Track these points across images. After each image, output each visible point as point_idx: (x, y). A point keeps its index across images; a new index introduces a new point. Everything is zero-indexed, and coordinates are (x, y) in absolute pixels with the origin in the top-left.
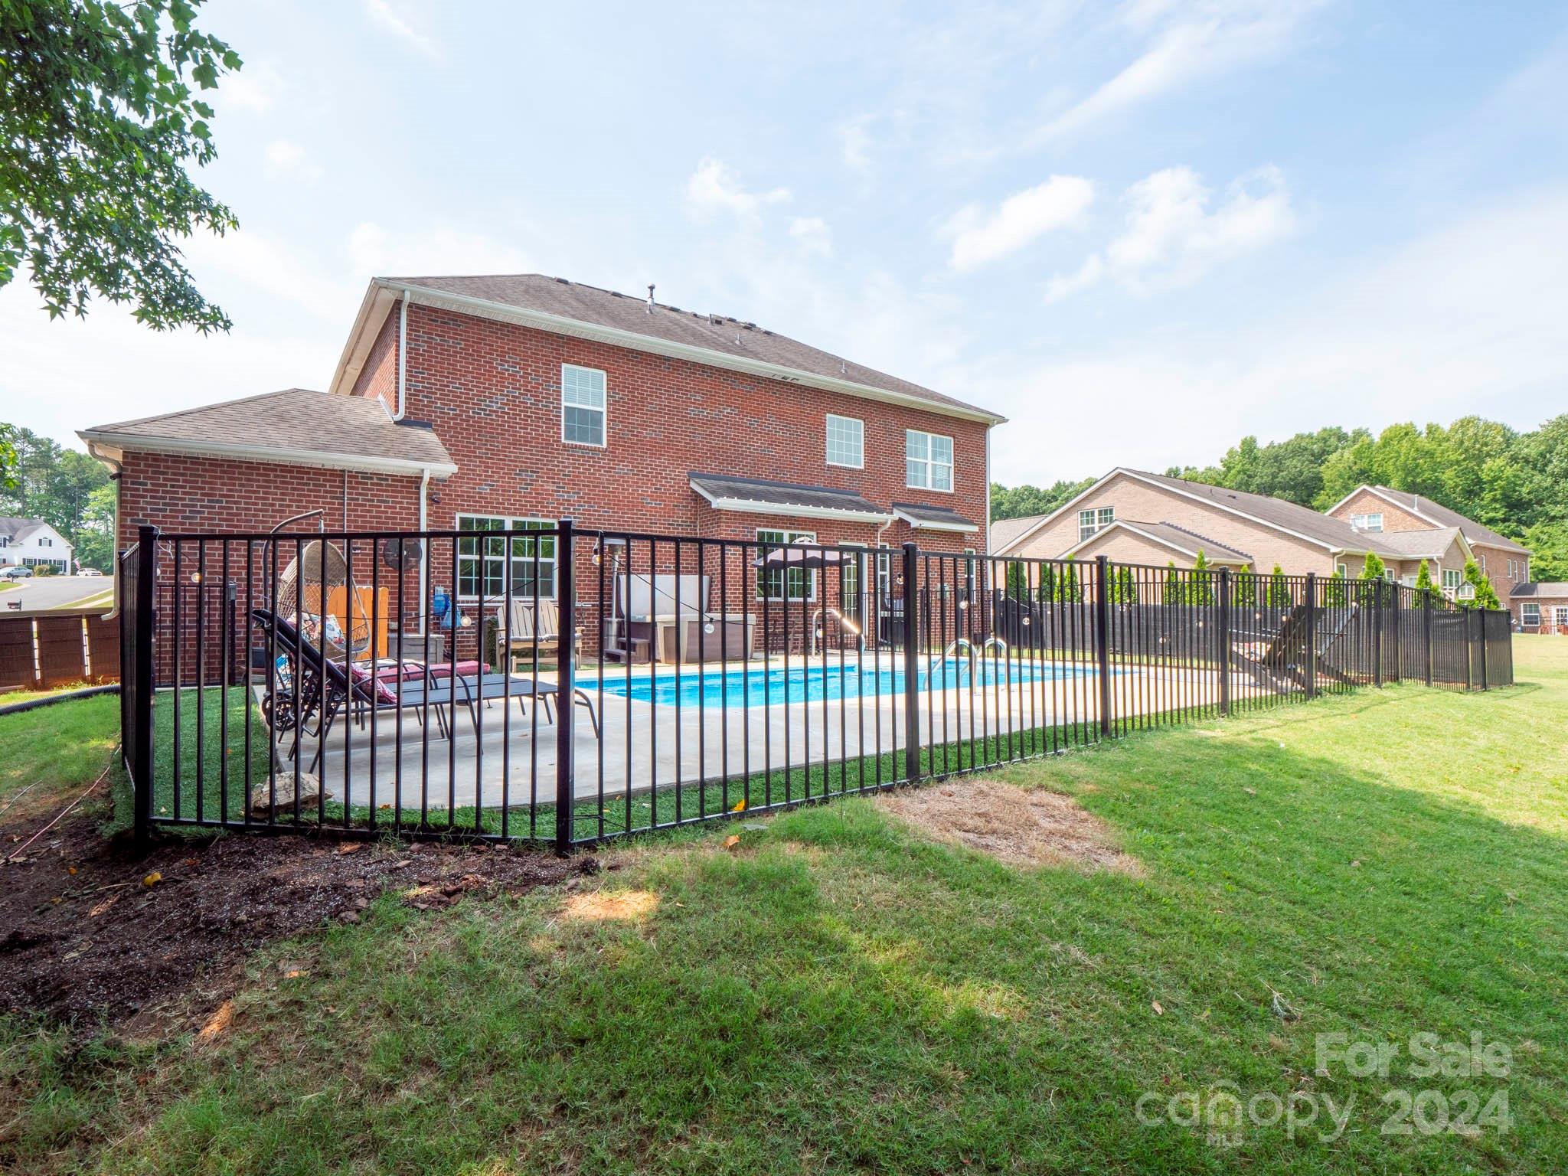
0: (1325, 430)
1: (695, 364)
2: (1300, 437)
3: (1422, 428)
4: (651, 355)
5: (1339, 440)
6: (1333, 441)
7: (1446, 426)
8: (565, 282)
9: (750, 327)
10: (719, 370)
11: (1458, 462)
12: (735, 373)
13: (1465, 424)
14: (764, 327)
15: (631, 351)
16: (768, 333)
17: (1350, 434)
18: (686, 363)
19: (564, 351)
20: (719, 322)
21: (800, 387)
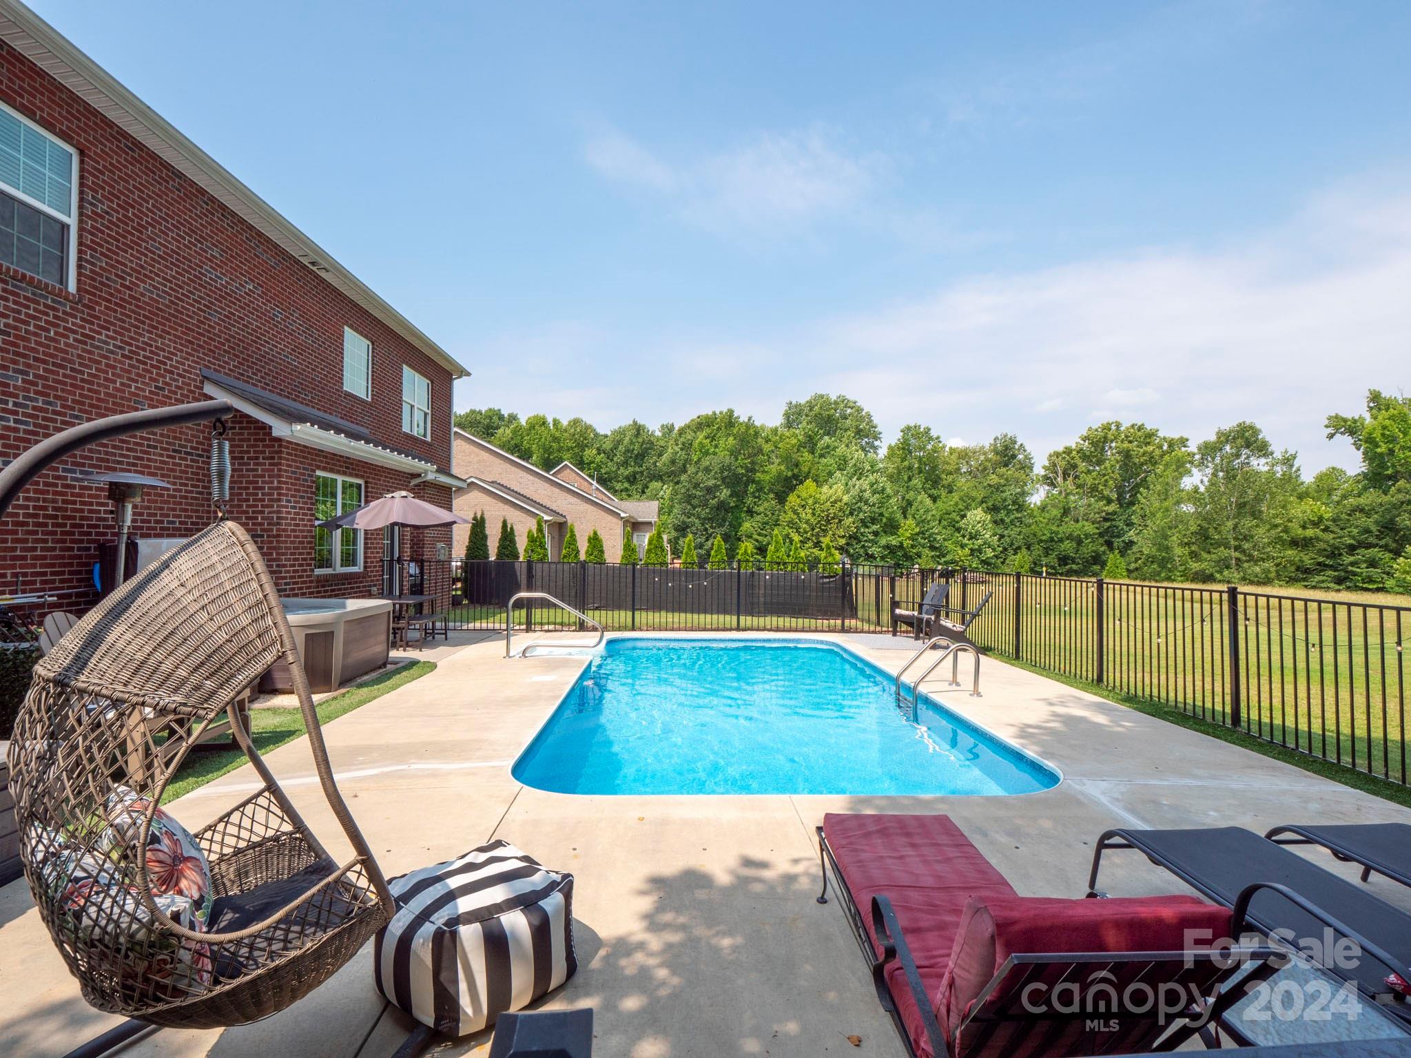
0: (490, 410)
2: (473, 412)
3: (550, 420)
5: (499, 419)
6: (495, 418)
7: (565, 423)
11: (572, 448)
13: (576, 422)
17: (506, 416)
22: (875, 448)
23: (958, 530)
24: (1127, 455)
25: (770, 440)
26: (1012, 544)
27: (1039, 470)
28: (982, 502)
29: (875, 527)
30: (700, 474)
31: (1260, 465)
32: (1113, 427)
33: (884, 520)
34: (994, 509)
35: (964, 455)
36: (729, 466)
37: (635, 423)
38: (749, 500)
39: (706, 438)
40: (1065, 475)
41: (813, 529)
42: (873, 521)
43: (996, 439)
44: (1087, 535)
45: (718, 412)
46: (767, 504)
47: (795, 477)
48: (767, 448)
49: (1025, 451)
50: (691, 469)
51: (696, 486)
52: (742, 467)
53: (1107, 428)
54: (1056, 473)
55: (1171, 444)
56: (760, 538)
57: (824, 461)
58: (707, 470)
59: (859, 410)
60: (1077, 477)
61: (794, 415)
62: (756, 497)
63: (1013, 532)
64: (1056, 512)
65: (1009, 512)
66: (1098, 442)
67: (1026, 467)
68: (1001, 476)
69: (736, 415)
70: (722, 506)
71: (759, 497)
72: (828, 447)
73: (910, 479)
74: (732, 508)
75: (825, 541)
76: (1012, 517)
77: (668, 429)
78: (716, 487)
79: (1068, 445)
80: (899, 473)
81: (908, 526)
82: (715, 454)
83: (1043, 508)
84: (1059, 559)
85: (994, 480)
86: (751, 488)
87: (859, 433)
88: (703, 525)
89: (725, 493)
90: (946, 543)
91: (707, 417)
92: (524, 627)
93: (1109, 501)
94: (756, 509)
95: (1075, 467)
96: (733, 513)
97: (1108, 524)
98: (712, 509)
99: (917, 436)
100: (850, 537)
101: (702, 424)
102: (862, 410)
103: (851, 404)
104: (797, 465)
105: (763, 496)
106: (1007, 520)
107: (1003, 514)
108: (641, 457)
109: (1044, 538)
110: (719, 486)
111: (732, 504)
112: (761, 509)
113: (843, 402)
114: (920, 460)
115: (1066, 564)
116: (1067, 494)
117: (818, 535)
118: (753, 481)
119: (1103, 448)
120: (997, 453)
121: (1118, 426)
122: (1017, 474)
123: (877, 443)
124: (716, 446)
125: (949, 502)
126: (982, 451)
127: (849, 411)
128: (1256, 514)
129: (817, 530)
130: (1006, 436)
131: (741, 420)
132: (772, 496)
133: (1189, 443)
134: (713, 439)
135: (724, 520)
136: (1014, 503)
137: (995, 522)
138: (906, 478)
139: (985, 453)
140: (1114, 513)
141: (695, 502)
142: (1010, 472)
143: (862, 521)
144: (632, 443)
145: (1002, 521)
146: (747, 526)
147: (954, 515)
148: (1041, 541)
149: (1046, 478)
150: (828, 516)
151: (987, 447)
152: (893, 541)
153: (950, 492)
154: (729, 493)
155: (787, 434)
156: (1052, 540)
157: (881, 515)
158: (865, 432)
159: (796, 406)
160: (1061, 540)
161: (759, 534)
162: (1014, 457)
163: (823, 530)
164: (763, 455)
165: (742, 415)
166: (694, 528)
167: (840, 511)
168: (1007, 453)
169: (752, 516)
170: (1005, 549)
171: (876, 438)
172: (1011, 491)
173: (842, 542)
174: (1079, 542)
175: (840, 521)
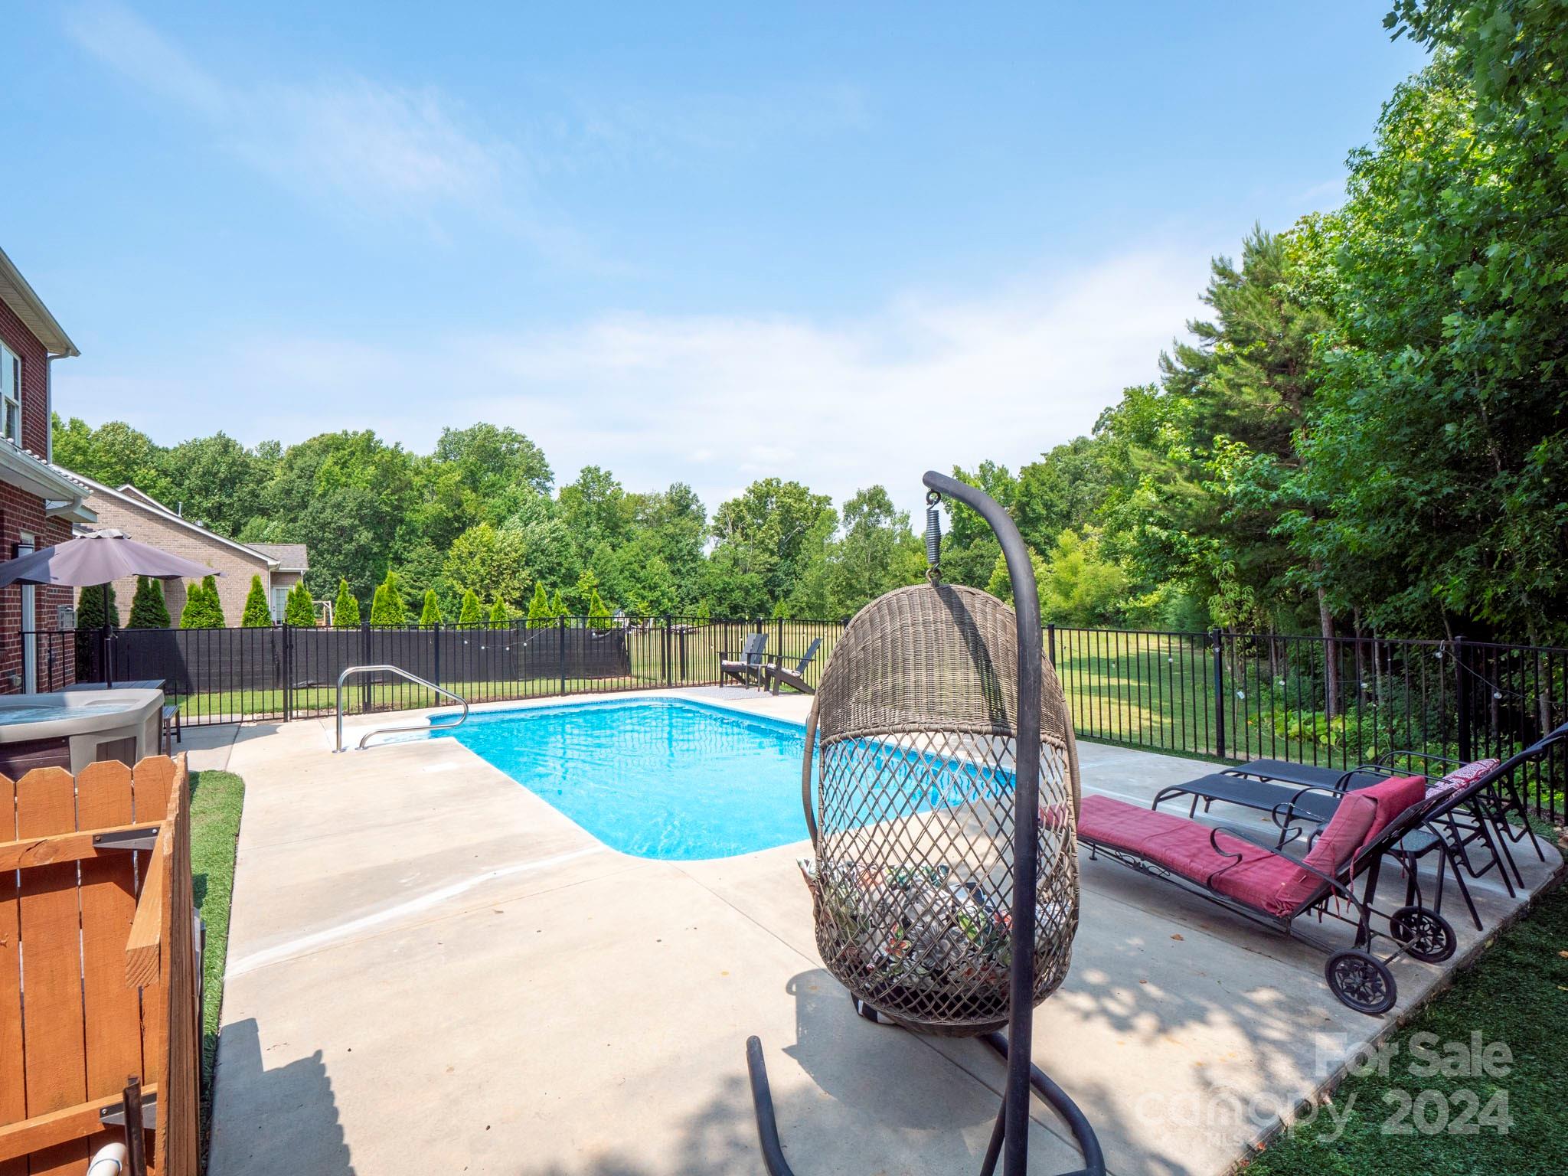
22: (547, 490)
23: (638, 580)
24: (787, 510)
25: (421, 473)
26: (689, 594)
27: (710, 522)
28: (660, 552)
29: (552, 578)
30: (328, 511)
31: (885, 523)
32: (775, 484)
33: (563, 571)
34: (671, 559)
35: (641, 501)
36: (371, 501)
37: (220, 436)
38: (397, 545)
39: (336, 463)
40: (735, 526)
41: (482, 581)
42: (551, 571)
43: (672, 487)
44: (753, 586)
45: (350, 432)
46: (421, 551)
47: (457, 518)
48: (418, 481)
49: (698, 501)
50: (314, 504)
51: (323, 527)
52: (386, 503)
53: (769, 483)
54: (726, 524)
55: (820, 501)
56: (413, 592)
57: (491, 501)
58: (338, 506)
59: (531, 446)
60: (743, 529)
61: (450, 445)
62: (405, 542)
63: (687, 582)
64: (728, 563)
65: (685, 562)
66: (762, 494)
67: (699, 518)
68: (675, 526)
69: (377, 438)
70: (363, 552)
71: (409, 541)
72: (493, 485)
73: (588, 526)
74: (375, 553)
75: (496, 594)
76: (688, 567)
77: (272, 450)
78: (353, 527)
79: (736, 497)
80: (576, 517)
81: (588, 577)
82: (346, 485)
83: (714, 559)
84: (731, 608)
85: (670, 529)
86: (400, 530)
87: (530, 472)
88: (333, 576)
89: (365, 536)
90: (626, 595)
91: (334, 437)
92: (281, 715)
93: (772, 553)
94: (406, 555)
95: (742, 519)
96: (374, 560)
97: (770, 575)
98: (346, 555)
99: (598, 479)
100: (526, 589)
101: (331, 445)
102: (533, 446)
103: (520, 439)
104: (459, 505)
105: (414, 539)
106: (684, 570)
107: (679, 564)
108: (230, 483)
109: (718, 588)
110: (357, 526)
111: (375, 550)
112: (413, 555)
113: (512, 437)
114: (599, 505)
115: (737, 613)
116: (737, 546)
117: (487, 588)
118: (402, 521)
119: (766, 502)
120: (672, 501)
121: (778, 482)
122: (690, 524)
123: (549, 484)
124: (349, 476)
125: (628, 552)
126: (657, 499)
127: (516, 446)
128: (884, 567)
129: (487, 581)
130: (681, 485)
131: (384, 445)
132: (426, 539)
133: (832, 502)
134: (344, 465)
135: (363, 569)
136: (690, 553)
137: (673, 572)
138: (585, 525)
139: (660, 501)
140: (776, 564)
141: (322, 546)
142: (686, 522)
143: (540, 572)
144: (215, 462)
145: (679, 570)
146: (394, 575)
147: (635, 566)
148: (715, 591)
149: (716, 528)
150: (499, 566)
151: (663, 495)
152: (572, 592)
153: (628, 540)
154: (371, 535)
155: (444, 467)
156: (724, 590)
157: (560, 564)
158: (536, 470)
159: (455, 434)
160: (732, 590)
161: (412, 587)
162: (688, 506)
163: (493, 581)
164: (412, 489)
165: (386, 438)
166: (320, 580)
167: (514, 562)
168: (682, 504)
169: (401, 564)
170: (682, 599)
171: (548, 479)
172: (687, 542)
173: (516, 595)
174: (747, 592)
175: (514, 573)
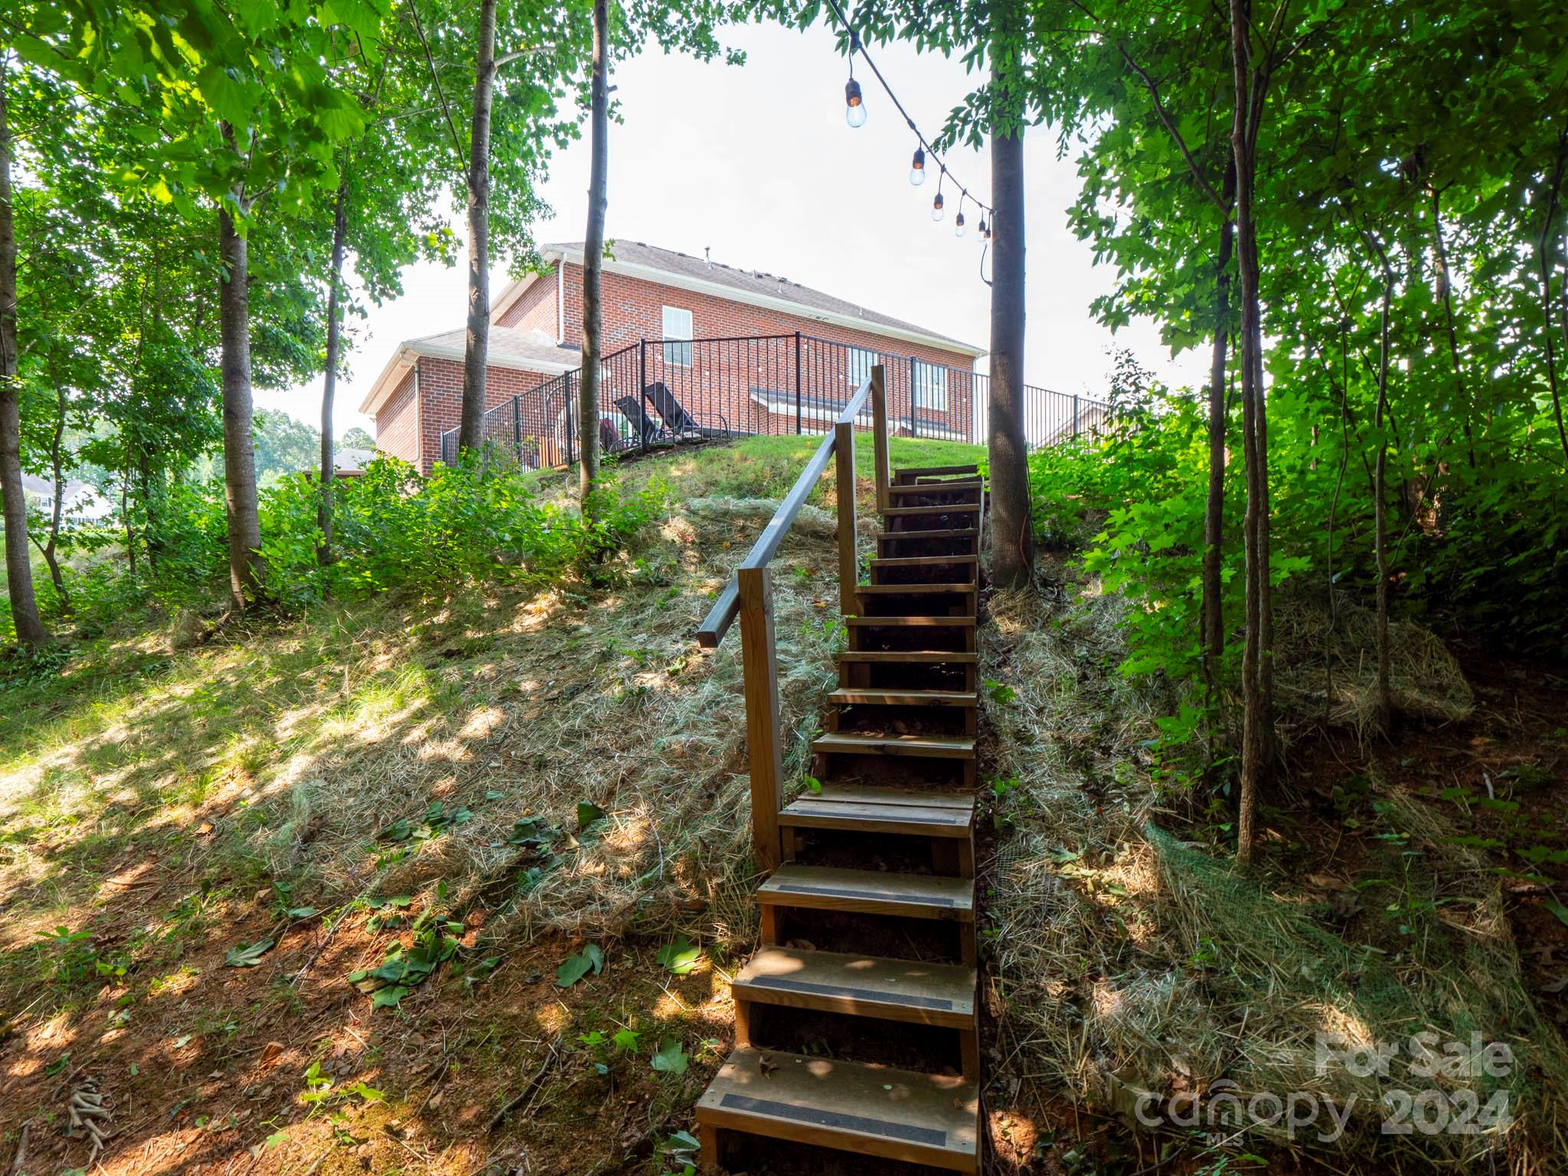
1: (753, 307)
4: (722, 300)
8: (643, 245)
9: (783, 281)
10: (771, 311)
12: (782, 314)
14: (794, 282)
15: (709, 297)
16: (798, 285)
18: (747, 305)
19: (664, 296)
20: (760, 276)
21: (829, 325)
